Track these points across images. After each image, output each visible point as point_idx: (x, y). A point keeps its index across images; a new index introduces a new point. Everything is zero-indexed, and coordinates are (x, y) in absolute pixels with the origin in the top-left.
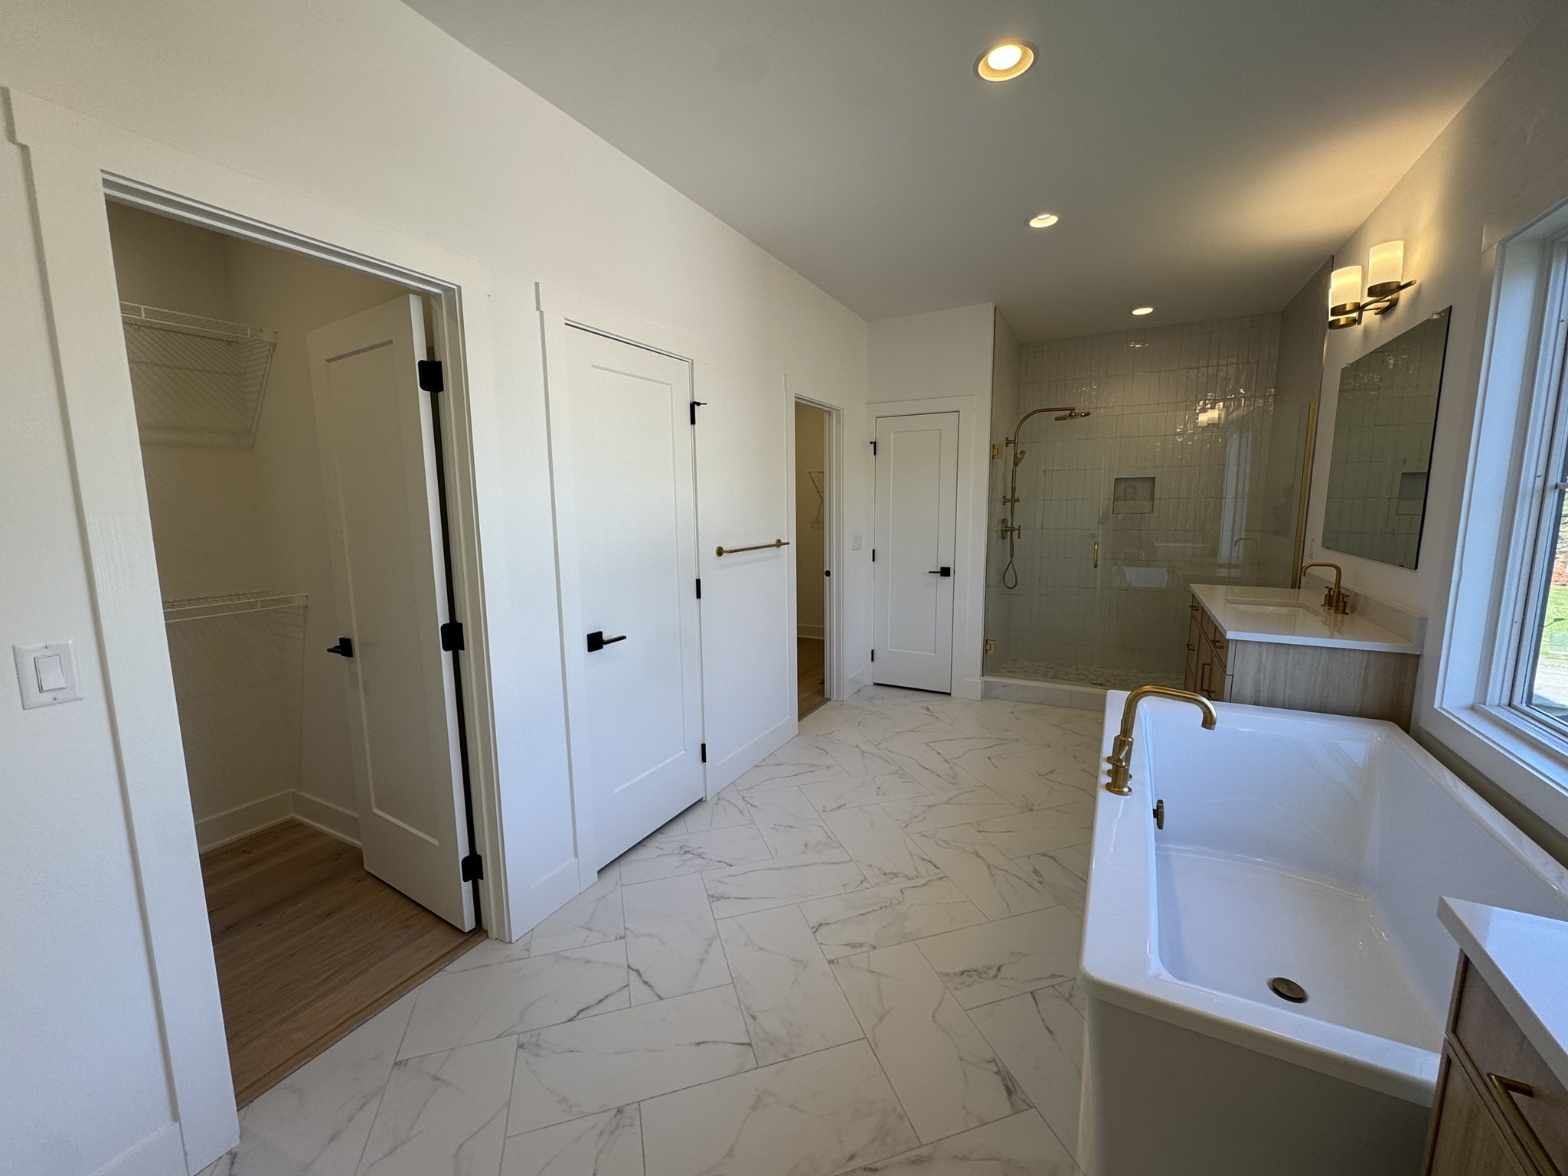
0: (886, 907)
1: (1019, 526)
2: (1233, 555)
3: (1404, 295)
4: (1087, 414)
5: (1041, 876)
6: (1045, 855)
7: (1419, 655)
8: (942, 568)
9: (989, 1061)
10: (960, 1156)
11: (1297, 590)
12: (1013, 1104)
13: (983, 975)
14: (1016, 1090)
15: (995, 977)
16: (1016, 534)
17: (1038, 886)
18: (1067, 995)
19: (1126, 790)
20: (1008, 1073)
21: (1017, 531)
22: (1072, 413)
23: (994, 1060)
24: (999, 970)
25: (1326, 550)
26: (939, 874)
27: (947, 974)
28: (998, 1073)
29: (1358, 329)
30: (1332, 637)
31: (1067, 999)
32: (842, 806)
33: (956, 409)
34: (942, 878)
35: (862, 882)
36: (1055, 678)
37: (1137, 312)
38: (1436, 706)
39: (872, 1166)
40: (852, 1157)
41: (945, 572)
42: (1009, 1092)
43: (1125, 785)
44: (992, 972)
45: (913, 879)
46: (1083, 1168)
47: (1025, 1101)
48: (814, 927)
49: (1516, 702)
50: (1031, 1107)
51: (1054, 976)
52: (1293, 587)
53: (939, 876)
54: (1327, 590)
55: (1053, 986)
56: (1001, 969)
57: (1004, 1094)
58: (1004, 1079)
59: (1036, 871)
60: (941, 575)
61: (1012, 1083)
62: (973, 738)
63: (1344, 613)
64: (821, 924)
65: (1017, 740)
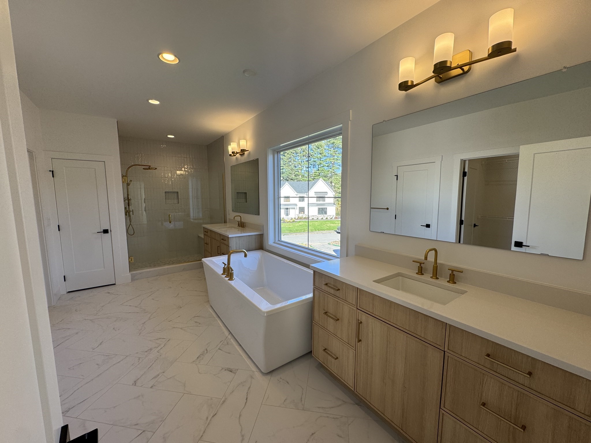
0: (157, 360)
1: (133, 210)
2: (194, 215)
3: (246, 153)
4: (156, 169)
5: (198, 322)
6: (195, 317)
7: (263, 234)
8: (104, 230)
9: (222, 370)
10: (231, 392)
11: (226, 224)
12: (234, 373)
13: (204, 354)
14: (232, 370)
15: (207, 352)
16: (131, 213)
17: (199, 325)
18: (227, 344)
19: (233, 279)
20: (228, 368)
21: (132, 212)
22: (149, 168)
23: (222, 369)
24: (207, 350)
25: (234, 213)
26: (166, 340)
27: (194, 361)
28: (225, 370)
29: (235, 157)
30: (241, 233)
31: (228, 344)
32: (101, 343)
33: (103, 161)
34: (169, 340)
35: (139, 359)
36: (155, 266)
37: (169, 136)
38: (269, 244)
39: (214, 414)
40: (207, 418)
41: (106, 231)
42: (231, 371)
43: (233, 278)
44: (206, 352)
45: (158, 347)
46: (255, 371)
47: (235, 370)
48: (133, 384)
49: (279, 240)
50: (237, 370)
51: (221, 342)
52: (225, 223)
53: (167, 341)
54: (238, 223)
55: (222, 344)
56: (207, 349)
57: (231, 373)
58: (228, 370)
59: (196, 322)
60: (104, 233)
61: (230, 369)
62: (140, 296)
63: (244, 227)
64: (135, 382)
65: (158, 290)
